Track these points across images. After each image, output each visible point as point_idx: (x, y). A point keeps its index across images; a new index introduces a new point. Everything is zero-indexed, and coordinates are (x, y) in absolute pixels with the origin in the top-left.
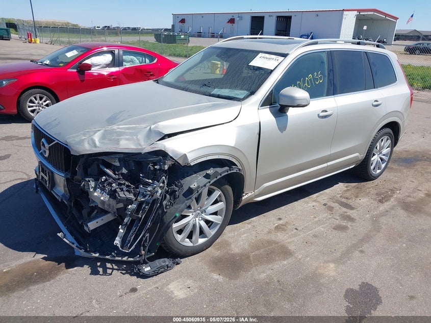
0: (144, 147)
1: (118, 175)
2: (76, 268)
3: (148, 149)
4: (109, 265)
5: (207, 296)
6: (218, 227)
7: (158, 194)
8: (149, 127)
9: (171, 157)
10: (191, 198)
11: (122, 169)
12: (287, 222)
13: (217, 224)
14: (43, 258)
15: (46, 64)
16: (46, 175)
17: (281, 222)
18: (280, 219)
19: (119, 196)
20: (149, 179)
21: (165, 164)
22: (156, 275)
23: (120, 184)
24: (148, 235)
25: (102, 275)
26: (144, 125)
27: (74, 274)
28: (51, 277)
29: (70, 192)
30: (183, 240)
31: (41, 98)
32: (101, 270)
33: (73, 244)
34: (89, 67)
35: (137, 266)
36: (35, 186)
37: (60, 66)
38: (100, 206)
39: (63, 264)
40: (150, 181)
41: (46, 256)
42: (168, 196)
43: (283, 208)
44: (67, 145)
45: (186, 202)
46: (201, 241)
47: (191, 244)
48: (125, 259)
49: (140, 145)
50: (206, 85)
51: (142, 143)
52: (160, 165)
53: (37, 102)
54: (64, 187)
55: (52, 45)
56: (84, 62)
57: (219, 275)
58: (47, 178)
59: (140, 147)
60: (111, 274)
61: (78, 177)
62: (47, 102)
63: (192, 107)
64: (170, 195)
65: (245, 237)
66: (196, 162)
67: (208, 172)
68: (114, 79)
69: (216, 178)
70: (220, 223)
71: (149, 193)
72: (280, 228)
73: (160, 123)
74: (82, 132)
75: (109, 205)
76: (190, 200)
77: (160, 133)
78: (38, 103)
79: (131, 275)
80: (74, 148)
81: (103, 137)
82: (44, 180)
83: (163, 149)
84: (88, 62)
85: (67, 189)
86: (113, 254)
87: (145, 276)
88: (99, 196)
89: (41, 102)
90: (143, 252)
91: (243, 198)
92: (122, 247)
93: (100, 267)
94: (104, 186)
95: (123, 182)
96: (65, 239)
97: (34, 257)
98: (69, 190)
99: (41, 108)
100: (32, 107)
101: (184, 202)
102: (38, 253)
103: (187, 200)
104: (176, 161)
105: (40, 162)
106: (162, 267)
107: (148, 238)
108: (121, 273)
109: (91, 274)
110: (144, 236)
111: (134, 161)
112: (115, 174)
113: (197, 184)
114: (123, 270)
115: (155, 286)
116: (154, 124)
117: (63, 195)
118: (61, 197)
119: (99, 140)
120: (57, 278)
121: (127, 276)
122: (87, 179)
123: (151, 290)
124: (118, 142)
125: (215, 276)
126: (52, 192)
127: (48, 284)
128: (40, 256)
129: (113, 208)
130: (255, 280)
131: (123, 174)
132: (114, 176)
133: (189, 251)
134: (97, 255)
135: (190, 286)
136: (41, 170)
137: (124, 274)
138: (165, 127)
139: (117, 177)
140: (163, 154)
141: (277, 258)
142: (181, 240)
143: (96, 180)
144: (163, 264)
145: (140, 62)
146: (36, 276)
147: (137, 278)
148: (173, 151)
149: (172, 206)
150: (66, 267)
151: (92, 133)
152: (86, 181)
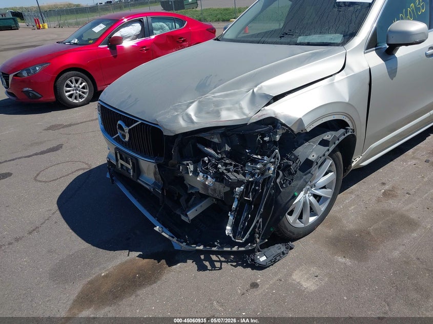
0: (250, 115)
1: (220, 153)
2: (179, 264)
3: (255, 118)
4: (214, 257)
5: (342, 285)
6: (328, 201)
7: (271, 172)
8: (252, 91)
9: (284, 125)
10: (310, 172)
11: (225, 146)
12: (393, 187)
13: (326, 199)
14: (139, 256)
15: (74, 43)
16: (127, 162)
17: (387, 187)
18: (384, 184)
19: (230, 179)
20: (257, 155)
21: (276, 133)
22: (272, 265)
23: (225, 165)
24: (261, 220)
25: (211, 270)
26: (244, 89)
27: (180, 272)
28: (156, 278)
29: (162, 179)
30: (294, 221)
31: (77, 81)
32: (207, 263)
33: (173, 238)
34: (120, 39)
35: (249, 256)
36: (108, 176)
37: (90, 44)
38: (201, 191)
39: (163, 261)
40: (259, 156)
41: (141, 253)
42: (281, 173)
43: (381, 170)
44: (157, 125)
45: (304, 177)
46: (312, 219)
47: (302, 225)
48: (235, 249)
49: (244, 114)
50: (286, 34)
51: (247, 111)
52: (270, 136)
53: (73, 85)
54: (155, 174)
55: (60, 29)
56: (114, 36)
57: (345, 257)
58: (130, 167)
59: (245, 117)
60: (221, 268)
61: (173, 161)
62: (84, 84)
63: (289, 60)
64: (283, 171)
65: (354, 209)
66: (312, 127)
67: (325, 138)
68: (146, 50)
69: (335, 144)
70: (331, 197)
71: (258, 171)
72: (389, 194)
73: (263, 84)
74: (171, 107)
75: (214, 190)
76: (310, 174)
77: (266, 96)
78: (75, 86)
79: (245, 267)
80: (168, 128)
81: (199, 111)
82: (125, 168)
83: (274, 116)
84: (117, 34)
85: (159, 176)
86: (216, 243)
87: (261, 267)
88: (201, 180)
89: (77, 85)
90: (258, 240)
91: (353, 165)
92: (234, 237)
93: (205, 260)
94: (207, 169)
95: (227, 161)
96: (163, 234)
97: (128, 256)
98: (161, 177)
99: (78, 92)
100: (69, 91)
101: (301, 178)
102: (131, 250)
103: (306, 175)
104: (290, 128)
105: (117, 149)
106: (279, 255)
107: (261, 223)
108: (231, 265)
109: (199, 269)
110: (257, 222)
111: (237, 135)
112: (218, 153)
113: (316, 154)
114: (232, 261)
115: (277, 278)
116: (256, 86)
117: (155, 183)
118: (153, 186)
119: (195, 115)
120: (164, 278)
121: (240, 268)
122: (185, 162)
123: (274, 284)
124: (218, 113)
125: (341, 259)
126: (138, 181)
127: (155, 286)
128: (135, 254)
129: (220, 193)
130: (389, 260)
131: (226, 152)
132: (216, 155)
133: (301, 232)
134: (201, 247)
135: (317, 274)
136: (119, 158)
137: (235, 266)
138: (270, 87)
139: (220, 156)
140: (273, 122)
141: (403, 231)
142: (293, 222)
143: (195, 163)
144: (279, 251)
145: (169, 28)
146: (139, 278)
147: (253, 269)
148: (286, 117)
149: (290, 184)
150: (167, 264)
151: (184, 107)
152: (184, 164)
